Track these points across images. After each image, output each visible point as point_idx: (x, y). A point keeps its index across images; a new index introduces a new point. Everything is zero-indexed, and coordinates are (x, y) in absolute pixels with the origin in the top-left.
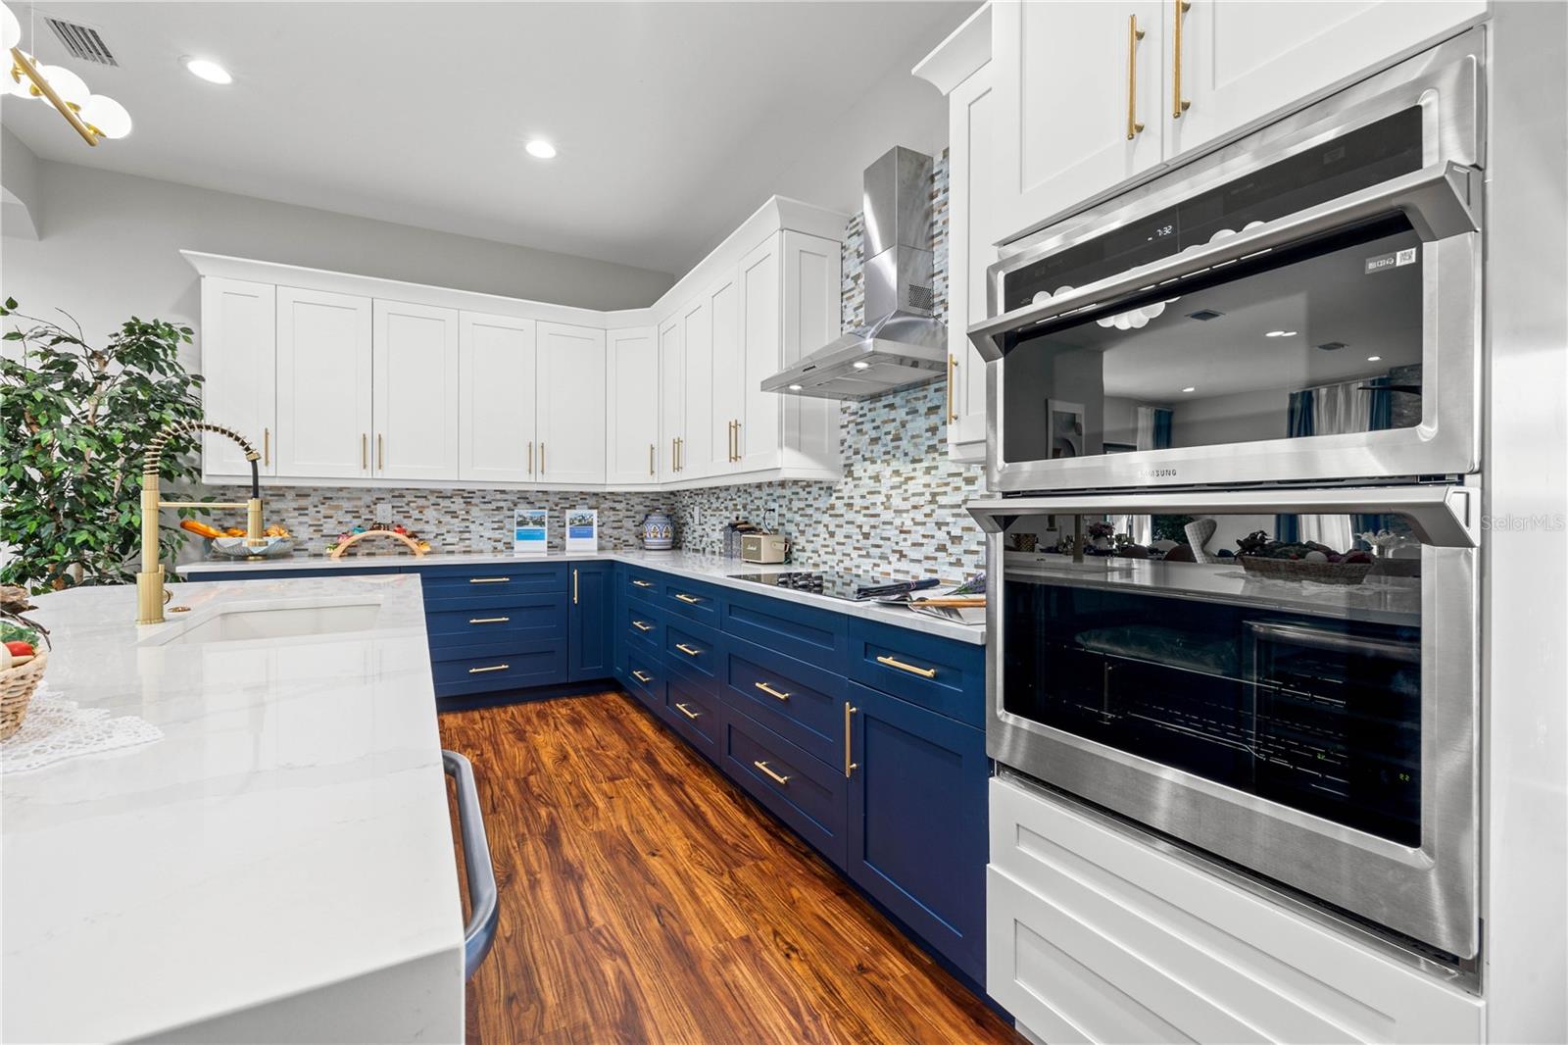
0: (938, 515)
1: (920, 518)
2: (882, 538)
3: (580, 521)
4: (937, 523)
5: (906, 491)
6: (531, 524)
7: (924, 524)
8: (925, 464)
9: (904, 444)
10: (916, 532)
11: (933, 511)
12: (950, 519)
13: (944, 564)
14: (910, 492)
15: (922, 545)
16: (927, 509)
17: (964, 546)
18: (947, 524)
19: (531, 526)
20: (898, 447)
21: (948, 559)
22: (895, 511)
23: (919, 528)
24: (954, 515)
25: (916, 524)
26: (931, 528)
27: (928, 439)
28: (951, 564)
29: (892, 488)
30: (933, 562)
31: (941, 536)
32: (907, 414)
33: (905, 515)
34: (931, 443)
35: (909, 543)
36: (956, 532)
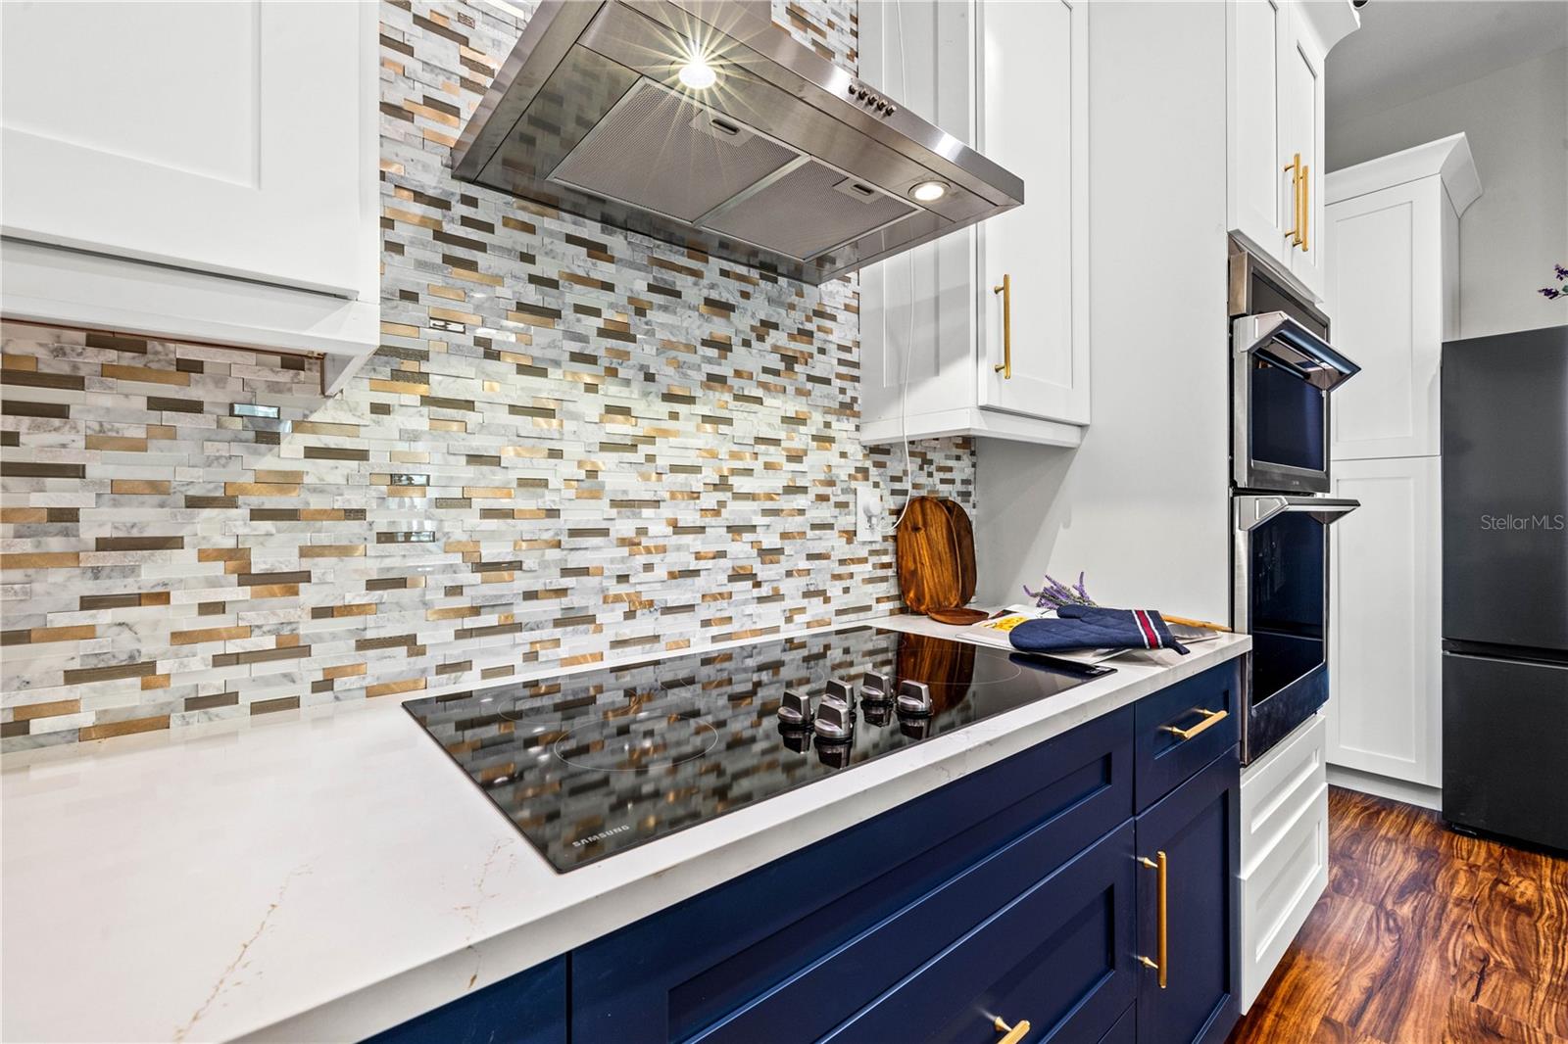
0: (733, 512)
1: (689, 517)
2: (566, 572)
4: (730, 529)
5: (651, 458)
7: (702, 529)
8: (701, 409)
9: (643, 351)
10: (678, 548)
11: (722, 504)
12: (759, 520)
13: (745, 602)
14: (662, 462)
15: (695, 573)
16: (709, 500)
17: (785, 564)
18: (753, 528)
20: (624, 355)
21: (756, 593)
22: (614, 503)
23: (687, 539)
24: (766, 512)
25: (678, 529)
26: (716, 537)
27: (709, 360)
28: (761, 600)
29: (605, 447)
30: (724, 603)
31: (741, 551)
32: (651, 288)
33: (647, 512)
34: (716, 370)
35: (660, 572)
36: (770, 541)
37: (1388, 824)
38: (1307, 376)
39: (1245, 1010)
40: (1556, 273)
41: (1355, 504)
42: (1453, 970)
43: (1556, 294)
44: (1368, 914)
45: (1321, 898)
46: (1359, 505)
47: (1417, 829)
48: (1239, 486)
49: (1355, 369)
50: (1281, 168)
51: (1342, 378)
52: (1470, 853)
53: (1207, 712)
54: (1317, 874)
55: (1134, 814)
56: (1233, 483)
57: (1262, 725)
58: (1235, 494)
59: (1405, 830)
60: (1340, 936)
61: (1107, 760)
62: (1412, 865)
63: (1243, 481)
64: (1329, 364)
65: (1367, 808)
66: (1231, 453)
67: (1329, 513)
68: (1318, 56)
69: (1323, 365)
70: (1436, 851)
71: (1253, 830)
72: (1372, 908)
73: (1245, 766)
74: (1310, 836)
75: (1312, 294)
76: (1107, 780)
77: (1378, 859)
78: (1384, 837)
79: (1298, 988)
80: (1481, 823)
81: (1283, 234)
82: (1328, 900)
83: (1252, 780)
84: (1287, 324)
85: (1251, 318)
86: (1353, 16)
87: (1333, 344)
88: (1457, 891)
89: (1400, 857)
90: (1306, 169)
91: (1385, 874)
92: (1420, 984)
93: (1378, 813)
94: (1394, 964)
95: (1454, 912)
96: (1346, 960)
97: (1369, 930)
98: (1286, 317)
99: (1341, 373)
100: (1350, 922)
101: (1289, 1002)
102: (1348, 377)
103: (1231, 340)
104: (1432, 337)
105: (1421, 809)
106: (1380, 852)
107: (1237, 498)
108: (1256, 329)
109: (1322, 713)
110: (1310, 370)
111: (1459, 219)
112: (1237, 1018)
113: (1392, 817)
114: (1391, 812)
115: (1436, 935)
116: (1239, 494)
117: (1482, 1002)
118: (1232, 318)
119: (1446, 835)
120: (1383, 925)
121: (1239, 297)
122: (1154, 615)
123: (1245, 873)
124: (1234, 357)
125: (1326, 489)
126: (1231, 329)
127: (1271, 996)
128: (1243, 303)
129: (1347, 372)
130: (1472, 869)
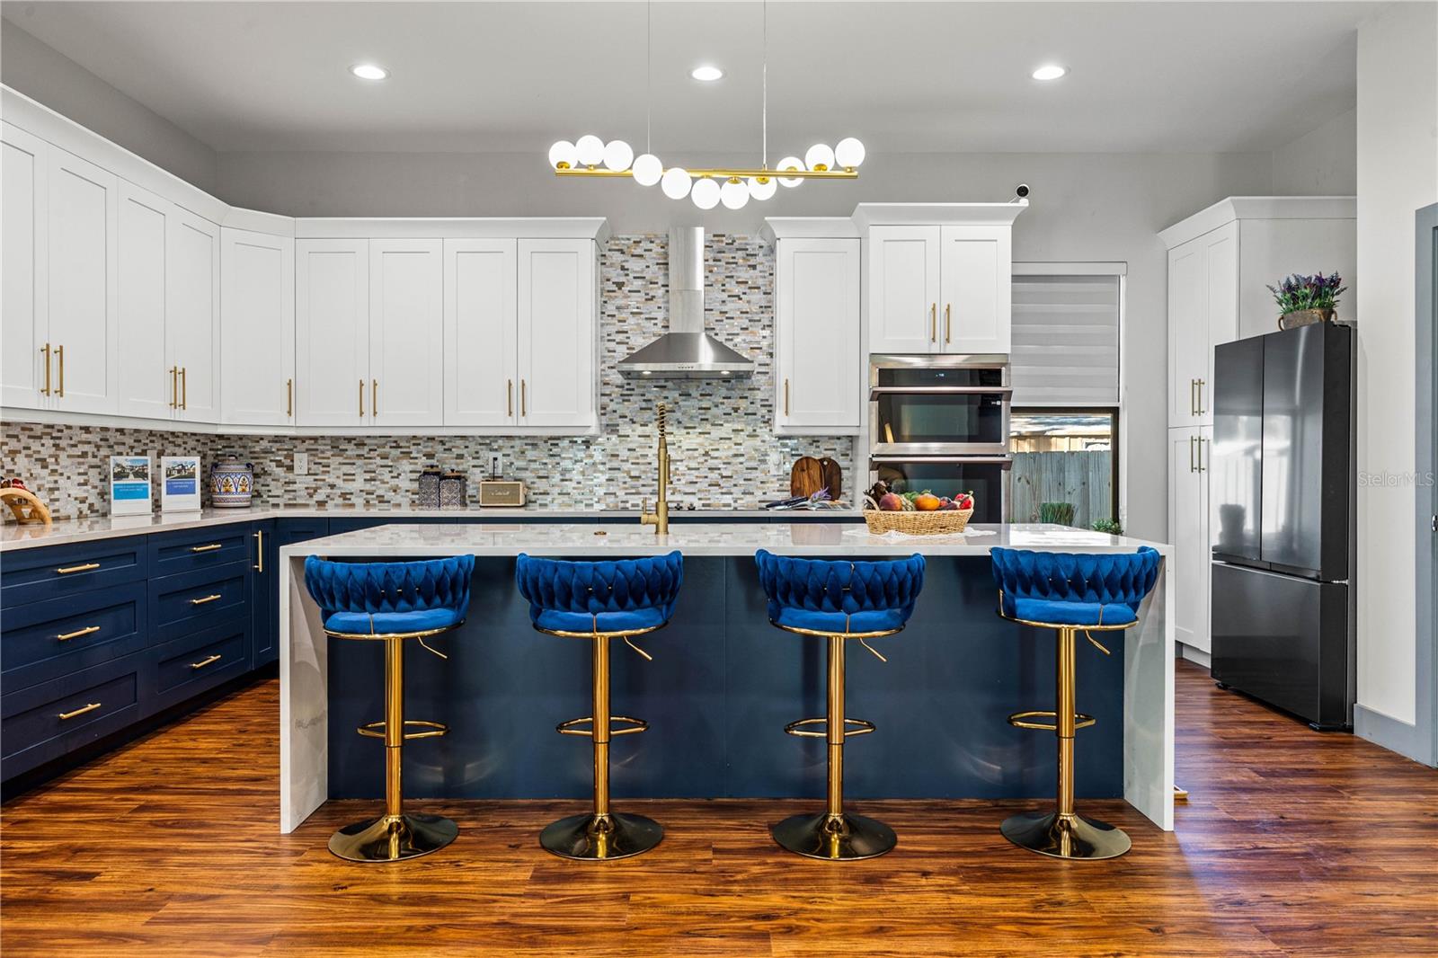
3: (179, 471)
4: (710, 469)
6: (131, 476)
7: (698, 469)
19: (131, 480)
26: (704, 471)
27: (702, 414)
28: (723, 493)
30: (707, 493)
34: (705, 417)
36: (727, 473)
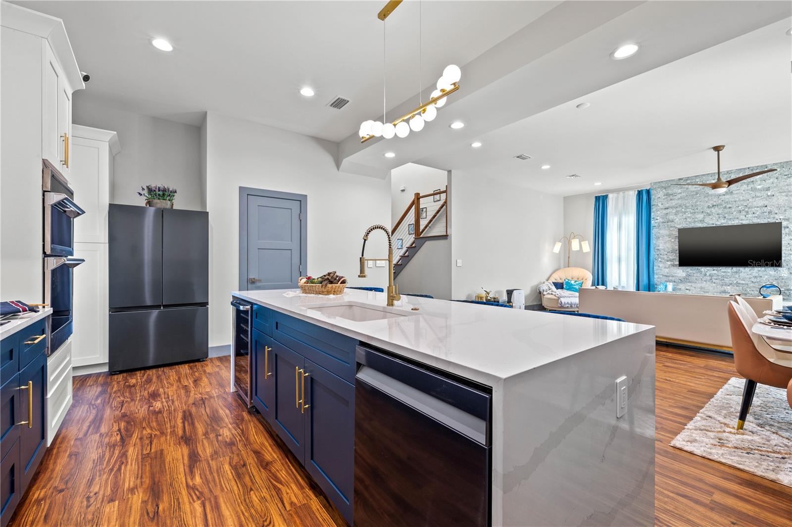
37: (90, 381)
38: (65, 211)
39: (49, 445)
40: (141, 189)
41: (83, 260)
42: (114, 409)
43: (141, 195)
44: (86, 408)
45: (68, 411)
46: (85, 261)
47: (100, 379)
48: (47, 254)
49: (84, 212)
50: (59, 136)
51: (79, 214)
52: (117, 379)
53: (38, 336)
54: (69, 398)
55: (19, 371)
56: (44, 253)
57: (54, 341)
58: (45, 257)
59: (96, 381)
60: (78, 418)
61: (11, 351)
62: (99, 389)
63: (48, 252)
64: (73, 208)
65: (81, 380)
66: (44, 241)
67: (73, 264)
68: (70, 93)
69: (71, 208)
70: (107, 383)
71: (51, 380)
72: (87, 406)
73: (48, 356)
74: (67, 385)
75: (66, 180)
76: (11, 358)
77: (88, 392)
78: (89, 386)
79: (64, 438)
80: (120, 369)
81: (60, 160)
82: (71, 411)
83: (51, 361)
84: (66, 199)
85: (52, 193)
86: (83, 85)
87: (75, 201)
88: (114, 390)
89: (95, 389)
90: (68, 138)
91: (90, 396)
92: (105, 416)
93: (86, 380)
94: (97, 415)
95: (113, 395)
96: (80, 423)
97: (87, 411)
98: (66, 196)
99: (78, 213)
100: (80, 413)
101: (61, 443)
102: (81, 214)
103: (44, 200)
104: (106, 201)
105: (101, 373)
106: (88, 390)
107: (46, 258)
108: (54, 198)
109: (70, 339)
110: (66, 209)
111: (114, 157)
112: (46, 449)
113: (91, 379)
114: (91, 377)
115: (109, 402)
116: (46, 257)
117: (122, 411)
118: (44, 192)
119: (110, 377)
120: (91, 408)
121: (47, 184)
122: (19, 302)
123: (49, 395)
124: (45, 205)
125: (72, 255)
126: (44, 195)
127: (55, 444)
128: (49, 188)
129: (81, 213)
130: (118, 383)
